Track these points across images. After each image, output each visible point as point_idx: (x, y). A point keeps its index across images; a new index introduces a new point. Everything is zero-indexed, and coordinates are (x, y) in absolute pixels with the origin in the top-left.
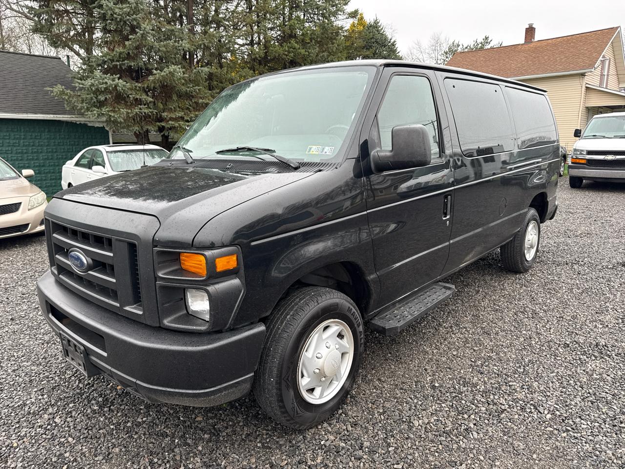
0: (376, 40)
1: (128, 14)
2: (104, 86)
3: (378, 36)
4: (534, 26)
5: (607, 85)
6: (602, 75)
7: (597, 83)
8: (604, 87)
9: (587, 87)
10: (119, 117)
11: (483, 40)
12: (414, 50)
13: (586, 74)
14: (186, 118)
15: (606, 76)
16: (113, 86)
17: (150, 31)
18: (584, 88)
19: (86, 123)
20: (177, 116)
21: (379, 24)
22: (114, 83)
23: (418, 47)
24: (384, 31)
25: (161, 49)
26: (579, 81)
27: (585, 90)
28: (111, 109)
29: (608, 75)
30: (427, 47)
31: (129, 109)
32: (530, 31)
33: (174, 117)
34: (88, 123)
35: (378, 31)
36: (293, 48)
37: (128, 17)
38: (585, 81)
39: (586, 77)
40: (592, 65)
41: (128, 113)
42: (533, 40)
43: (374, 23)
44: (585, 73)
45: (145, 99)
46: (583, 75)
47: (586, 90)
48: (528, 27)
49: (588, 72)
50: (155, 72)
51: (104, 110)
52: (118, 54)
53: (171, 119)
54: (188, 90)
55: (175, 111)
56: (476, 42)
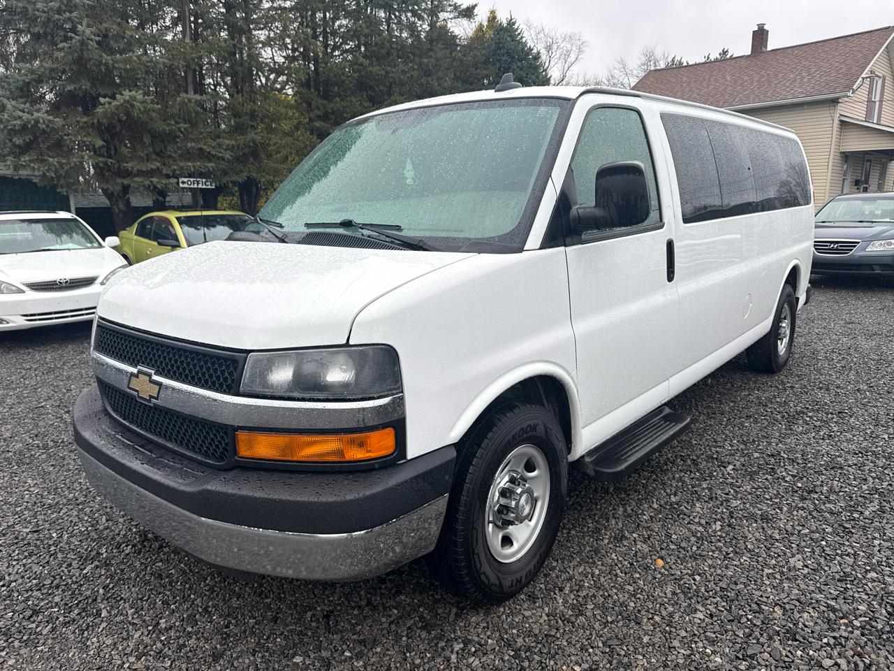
0: (507, 50)
1: (59, 12)
2: (18, 122)
3: (512, 45)
4: (765, 27)
5: (879, 119)
6: (870, 103)
7: (862, 115)
8: (875, 122)
9: (842, 121)
10: (47, 170)
11: (720, 54)
12: (616, 71)
13: (840, 100)
14: (164, 172)
15: (877, 103)
16: (33, 122)
17: (93, 37)
18: (836, 122)
19: (29, 177)
20: (149, 169)
21: (516, 27)
22: (33, 117)
23: (621, 66)
24: (522, 37)
25: (116, 66)
26: (828, 112)
27: (839, 126)
28: (35, 157)
29: (881, 101)
30: (636, 67)
31: (64, 157)
32: (760, 36)
33: (144, 169)
34: (32, 177)
35: (511, 36)
36: (358, 65)
37: (57, 16)
38: (838, 111)
39: (839, 104)
40: (849, 87)
41: (61, 164)
42: (764, 49)
43: (508, 24)
44: (838, 98)
45: (90, 142)
46: (835, 101)
47: (841, 125)
48: (756, 28)
49: (843, 97)
50: (102, 100)
51: (23, 159)
52: (47, 72)
53: (141, 173)
54: (167, 129)
55: (148, 160)
56: (708, 58)
